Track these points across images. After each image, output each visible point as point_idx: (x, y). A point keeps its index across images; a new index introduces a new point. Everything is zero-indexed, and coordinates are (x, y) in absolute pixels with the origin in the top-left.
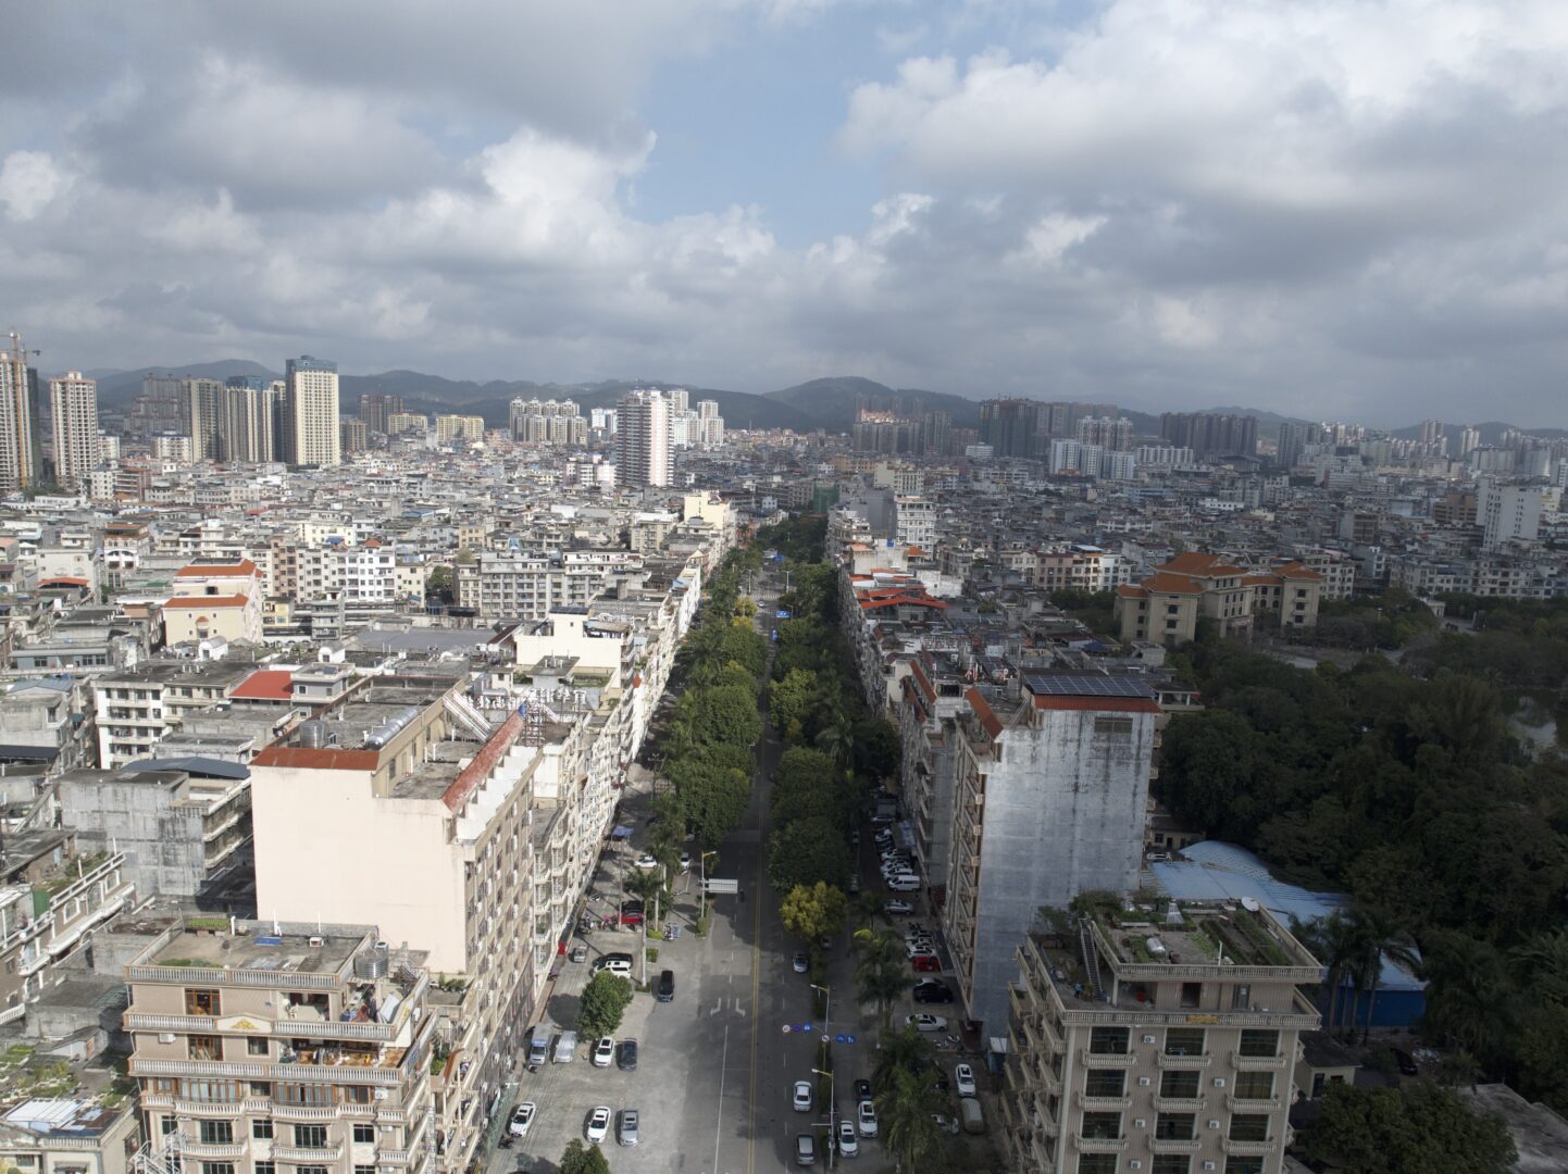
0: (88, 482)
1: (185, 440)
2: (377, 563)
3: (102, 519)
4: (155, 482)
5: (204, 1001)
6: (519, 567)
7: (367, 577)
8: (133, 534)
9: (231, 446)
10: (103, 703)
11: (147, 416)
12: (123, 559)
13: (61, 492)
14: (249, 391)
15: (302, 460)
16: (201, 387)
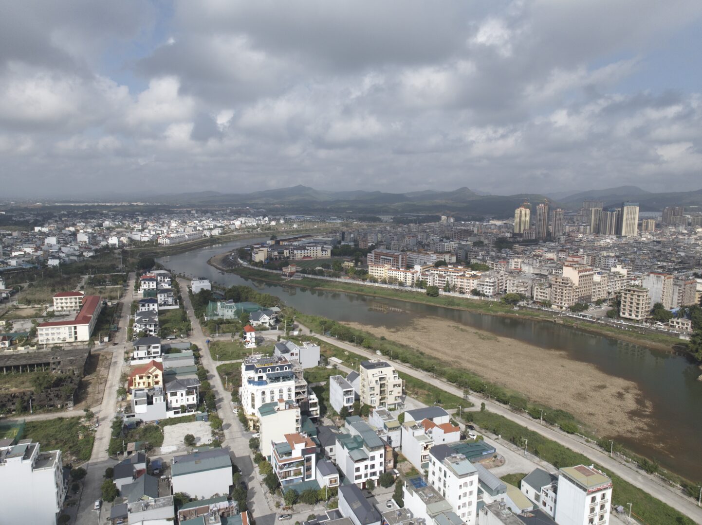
0: (559, 239)
1: (588, 227)
2: (613, 261)
3: (560, 248)
4: (576, 240)
5: (556, 279)
6: (644, 264)
7: (611, 264)
8: (565, 251)
9: (602, 229)
10: (554, 271)
11: (582, 216)
12: (562, 256)
13: (552, 241)
14: (608, 212)
15: (623, 234)
16: (595, 210)
